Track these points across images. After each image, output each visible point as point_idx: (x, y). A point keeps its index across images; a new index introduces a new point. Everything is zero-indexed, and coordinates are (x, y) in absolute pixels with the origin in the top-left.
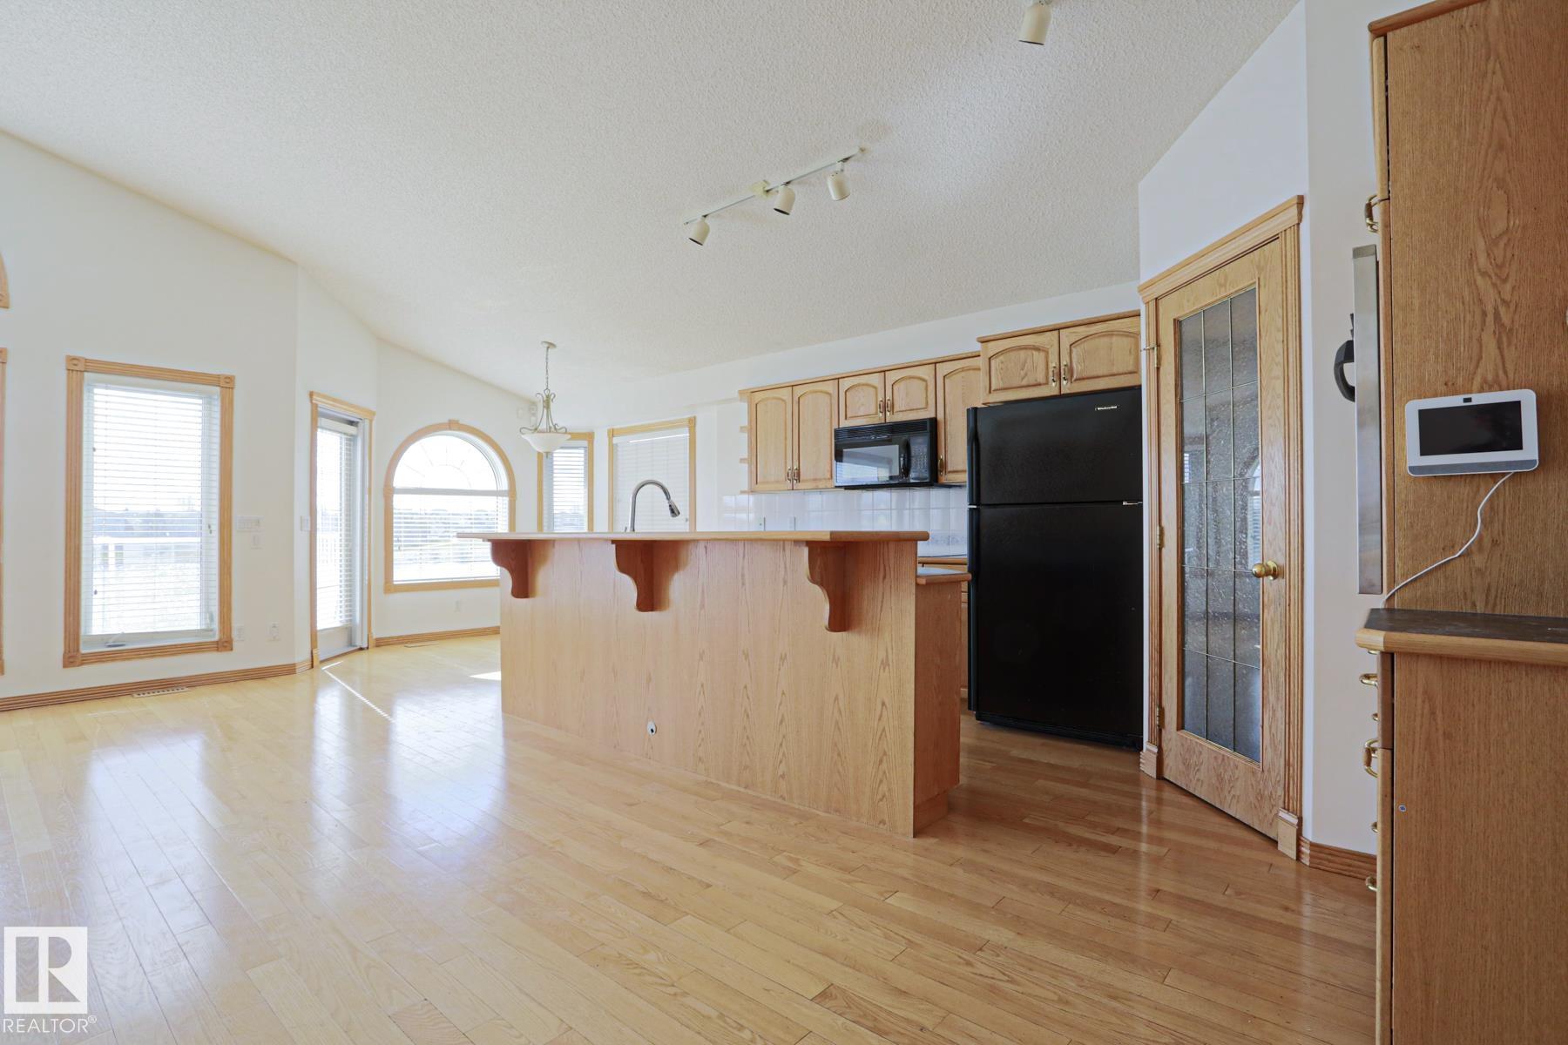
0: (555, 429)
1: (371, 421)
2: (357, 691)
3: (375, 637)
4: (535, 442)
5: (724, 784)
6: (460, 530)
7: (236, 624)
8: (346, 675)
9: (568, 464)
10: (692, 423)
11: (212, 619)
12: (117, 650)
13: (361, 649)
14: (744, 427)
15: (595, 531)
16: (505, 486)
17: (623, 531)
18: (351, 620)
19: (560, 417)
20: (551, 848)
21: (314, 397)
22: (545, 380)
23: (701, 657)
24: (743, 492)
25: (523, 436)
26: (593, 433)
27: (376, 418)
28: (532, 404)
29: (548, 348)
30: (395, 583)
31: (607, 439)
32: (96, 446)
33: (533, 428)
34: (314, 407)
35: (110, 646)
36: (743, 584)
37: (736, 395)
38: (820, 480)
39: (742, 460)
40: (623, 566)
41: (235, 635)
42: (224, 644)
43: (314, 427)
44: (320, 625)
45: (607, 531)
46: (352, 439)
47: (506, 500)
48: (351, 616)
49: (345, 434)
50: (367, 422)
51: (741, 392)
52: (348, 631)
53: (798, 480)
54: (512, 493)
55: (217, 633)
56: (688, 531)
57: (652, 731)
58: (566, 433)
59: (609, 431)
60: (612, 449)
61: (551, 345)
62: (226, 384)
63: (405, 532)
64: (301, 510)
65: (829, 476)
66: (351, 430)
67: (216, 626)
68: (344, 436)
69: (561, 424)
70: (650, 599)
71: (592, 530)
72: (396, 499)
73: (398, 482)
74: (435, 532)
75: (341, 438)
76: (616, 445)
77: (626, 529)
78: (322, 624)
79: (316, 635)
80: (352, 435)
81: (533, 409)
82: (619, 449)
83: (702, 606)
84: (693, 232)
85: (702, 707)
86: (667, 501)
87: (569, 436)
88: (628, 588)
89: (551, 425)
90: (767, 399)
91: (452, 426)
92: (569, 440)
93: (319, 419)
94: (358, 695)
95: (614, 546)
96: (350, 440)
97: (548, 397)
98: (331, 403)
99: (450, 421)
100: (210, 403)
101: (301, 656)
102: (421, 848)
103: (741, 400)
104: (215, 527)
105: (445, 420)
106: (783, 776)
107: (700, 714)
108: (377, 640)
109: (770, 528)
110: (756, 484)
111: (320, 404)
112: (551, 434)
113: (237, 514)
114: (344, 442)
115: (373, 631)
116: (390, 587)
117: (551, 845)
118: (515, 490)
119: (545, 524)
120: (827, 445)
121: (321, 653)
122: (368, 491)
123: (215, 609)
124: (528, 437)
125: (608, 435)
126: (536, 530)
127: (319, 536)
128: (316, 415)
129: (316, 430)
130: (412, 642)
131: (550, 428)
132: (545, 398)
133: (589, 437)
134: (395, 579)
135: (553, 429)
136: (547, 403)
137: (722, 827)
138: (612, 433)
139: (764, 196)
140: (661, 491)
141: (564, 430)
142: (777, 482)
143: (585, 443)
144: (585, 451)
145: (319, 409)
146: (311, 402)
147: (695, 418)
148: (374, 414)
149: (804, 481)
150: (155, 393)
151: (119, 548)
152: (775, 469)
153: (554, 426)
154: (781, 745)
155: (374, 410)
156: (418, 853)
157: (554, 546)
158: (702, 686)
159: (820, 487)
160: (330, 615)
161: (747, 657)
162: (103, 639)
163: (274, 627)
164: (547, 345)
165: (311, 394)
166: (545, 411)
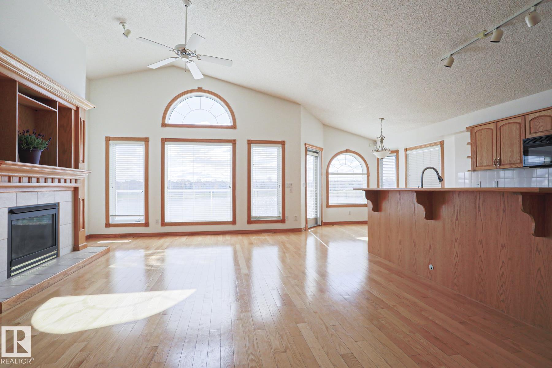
0: (385, 150)
1: (322, 151)
2: (318, 238)
3: (323, 222)
4: (377, 155)
5: (468, 298)
6: (355, 187)
7: (286, 215)
8: (315, 233)
9: (389, 163)
10: (442, 143)
11: (280, 213)
12: (259, 221)
13: (319, 225)
14: (469, 143)
15: (400, 187)
16: (366, 171)
17: (418, 187)
18: (317, 216)
19: (387, 145)
20: (392, 308)
21: (306, 145)
22: (381, 132)
23: (456, 241)
24: (469, 171)
25: (373, 153)
26: (398, 150)
27: (323, 150)
28: (375, 142)
29: (381, 120)
30: (330, 204)
31: (404, 152)
32: (254, 164)
33: (377, 150)
34: (306, 148)
35: (257, 219)
36: (479, 211)
37: (465, 129)
38: (514, 164)
39: (468, 157)
40: (419, 201)
41: (286, 218)
42: (283, 221)
43: (306, 154)
44: (308, 217)
45: (404, 187)
46: (317, 157)
47: (366, 176)
48: (316, 214)
49: (315, 156)
50: (321, 152)
51: (467, 128)
52: (316, 219)
53: (500, 164)
54: (368, 174)
55: (281, 218)
56: (441, 187)
57: (431, 268)
58: (389, 151)
59: (405, 149)
60: (406, 156)
61: (383, 119)
62: (283, 143)
63: (333, 188)
64: (303, 181)
65: (519, 161)
66: (316, 155)
67: (281, 215)
68: (314, 157)
69: (387, 148)
70: (431, 214)
71: (398, 187)
72: (330, 176)
73: (330, 171)
74: (338, 188)
75: (313, 158)
76: (408, 154)
77: (419, 186)
78: (309, 217)
79: (307, 220)
80: (316, 157)
81: (375, 143)
82: (409, 156)
83: (457, 219)
84: (446, 62)
85: (457, 262)
86: (437, 175)
87: (390, 152)
88: (421, 210)
89: (383, 148)
90: (482, 129)
91: (347, 151)
92: (390, 153)
93: (307, 152)
94: (318, 239)
95: (416, 193)
96: (316, 158)
97: (382, 138)
98: (310, 146)
99: (346, 150)
100: (279, 150)
101: (303, 226)
102: (345, 297)
103: (467, 131)
104: (281, 186)
105: (345, 149)
106: (503, 301)
107: (455, 265)
108: (324, 222)
109: (483, 186)
110: (475, 168)
111: (308, 147)
112: (383, 152)
113: (287, 182)
114: (314, 159)
115: (323, 220)
116: (328, 206)
117: (392, 307)
118: (369, 173)
119: (380, 185)
120: (517, 148)
121: (309, 226)
122: (321, 174)
123: (281, 210)
124: (376, 154)
125: (405, 150)
126: (377, 187)
127: (308, 189)
128: (307, 150)
129: (307, 155)
130: (335, 224)
131: (383, 149)
132: (381, 139)
133: (397, 152)
134: (329, 203)
135: (384, 150)
136: (382, 141)
137: (470, 317)
138: (406, 150)
139: (484, 37)
140: (434, 171)
141: (388, 150)
142: (488, 166)
143: (395, 154)
144: (395, 157)
145: (308, 149)
146: (305, 146)
147: (443, 141)
148: (323, 149)
149: (503, 165)
150: (266, 148)
151: (257, 192)
152: (486, 160)
153: (385, 149)
154: (502, 286)
155: (323, 148)
156: (344, 298)
157: (389, 193)
158: (457, 253)
159: (513, 167)
160: (311, 215)
161: (481, 243)
162: (256, 217)
163: (296, 217)
164: (381, 119)
165: (305, 144)
166: (381, 143)
